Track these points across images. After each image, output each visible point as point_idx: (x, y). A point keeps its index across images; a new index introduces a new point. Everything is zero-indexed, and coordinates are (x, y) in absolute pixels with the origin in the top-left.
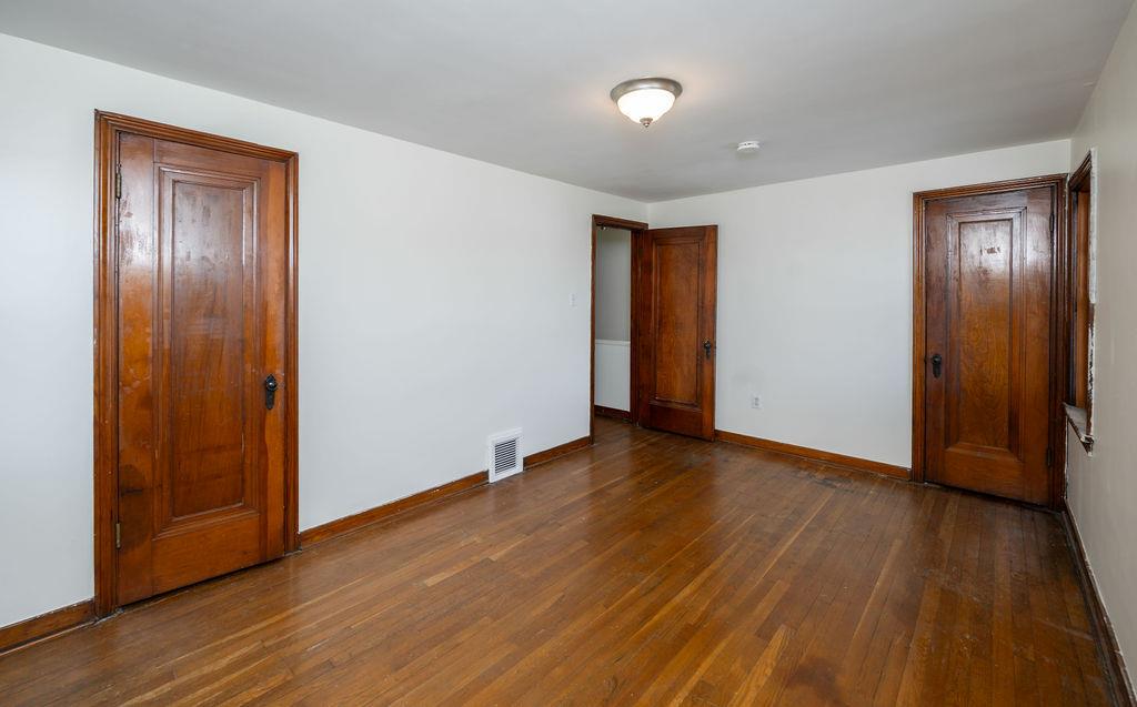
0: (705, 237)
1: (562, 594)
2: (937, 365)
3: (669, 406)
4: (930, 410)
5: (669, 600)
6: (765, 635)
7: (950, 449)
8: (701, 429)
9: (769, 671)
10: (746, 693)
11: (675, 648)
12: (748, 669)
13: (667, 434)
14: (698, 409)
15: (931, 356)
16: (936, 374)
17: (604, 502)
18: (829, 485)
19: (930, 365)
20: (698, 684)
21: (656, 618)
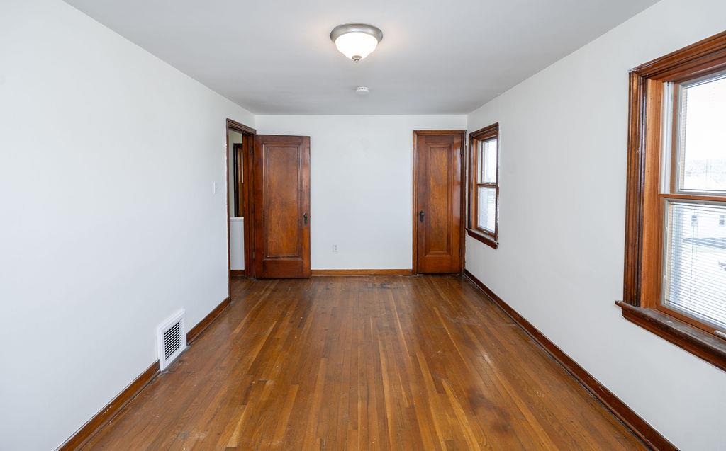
0: (301, 142)
1: (318, 440)
2: (422, 216)
3: (278, 260)
4: (419, 239)
5: (384, 398)
6: (441, 391)
7: (427, 256)
8: (302, 271)
9: (462, 411)
10: (467, 432)
11: (416, 430)
12: (454, 416)
13: (278, 280)
14: (300, 259)
15: (419, 212)
16: (422, 221)
17: (280, 347)
18: (386, 288)
19: (419, 216)
20: (446, 445)
21: (389, 416)
